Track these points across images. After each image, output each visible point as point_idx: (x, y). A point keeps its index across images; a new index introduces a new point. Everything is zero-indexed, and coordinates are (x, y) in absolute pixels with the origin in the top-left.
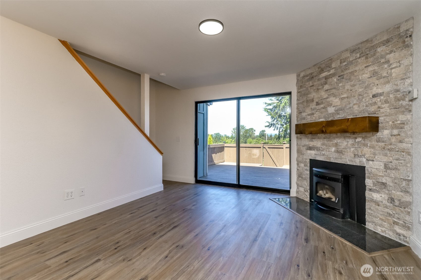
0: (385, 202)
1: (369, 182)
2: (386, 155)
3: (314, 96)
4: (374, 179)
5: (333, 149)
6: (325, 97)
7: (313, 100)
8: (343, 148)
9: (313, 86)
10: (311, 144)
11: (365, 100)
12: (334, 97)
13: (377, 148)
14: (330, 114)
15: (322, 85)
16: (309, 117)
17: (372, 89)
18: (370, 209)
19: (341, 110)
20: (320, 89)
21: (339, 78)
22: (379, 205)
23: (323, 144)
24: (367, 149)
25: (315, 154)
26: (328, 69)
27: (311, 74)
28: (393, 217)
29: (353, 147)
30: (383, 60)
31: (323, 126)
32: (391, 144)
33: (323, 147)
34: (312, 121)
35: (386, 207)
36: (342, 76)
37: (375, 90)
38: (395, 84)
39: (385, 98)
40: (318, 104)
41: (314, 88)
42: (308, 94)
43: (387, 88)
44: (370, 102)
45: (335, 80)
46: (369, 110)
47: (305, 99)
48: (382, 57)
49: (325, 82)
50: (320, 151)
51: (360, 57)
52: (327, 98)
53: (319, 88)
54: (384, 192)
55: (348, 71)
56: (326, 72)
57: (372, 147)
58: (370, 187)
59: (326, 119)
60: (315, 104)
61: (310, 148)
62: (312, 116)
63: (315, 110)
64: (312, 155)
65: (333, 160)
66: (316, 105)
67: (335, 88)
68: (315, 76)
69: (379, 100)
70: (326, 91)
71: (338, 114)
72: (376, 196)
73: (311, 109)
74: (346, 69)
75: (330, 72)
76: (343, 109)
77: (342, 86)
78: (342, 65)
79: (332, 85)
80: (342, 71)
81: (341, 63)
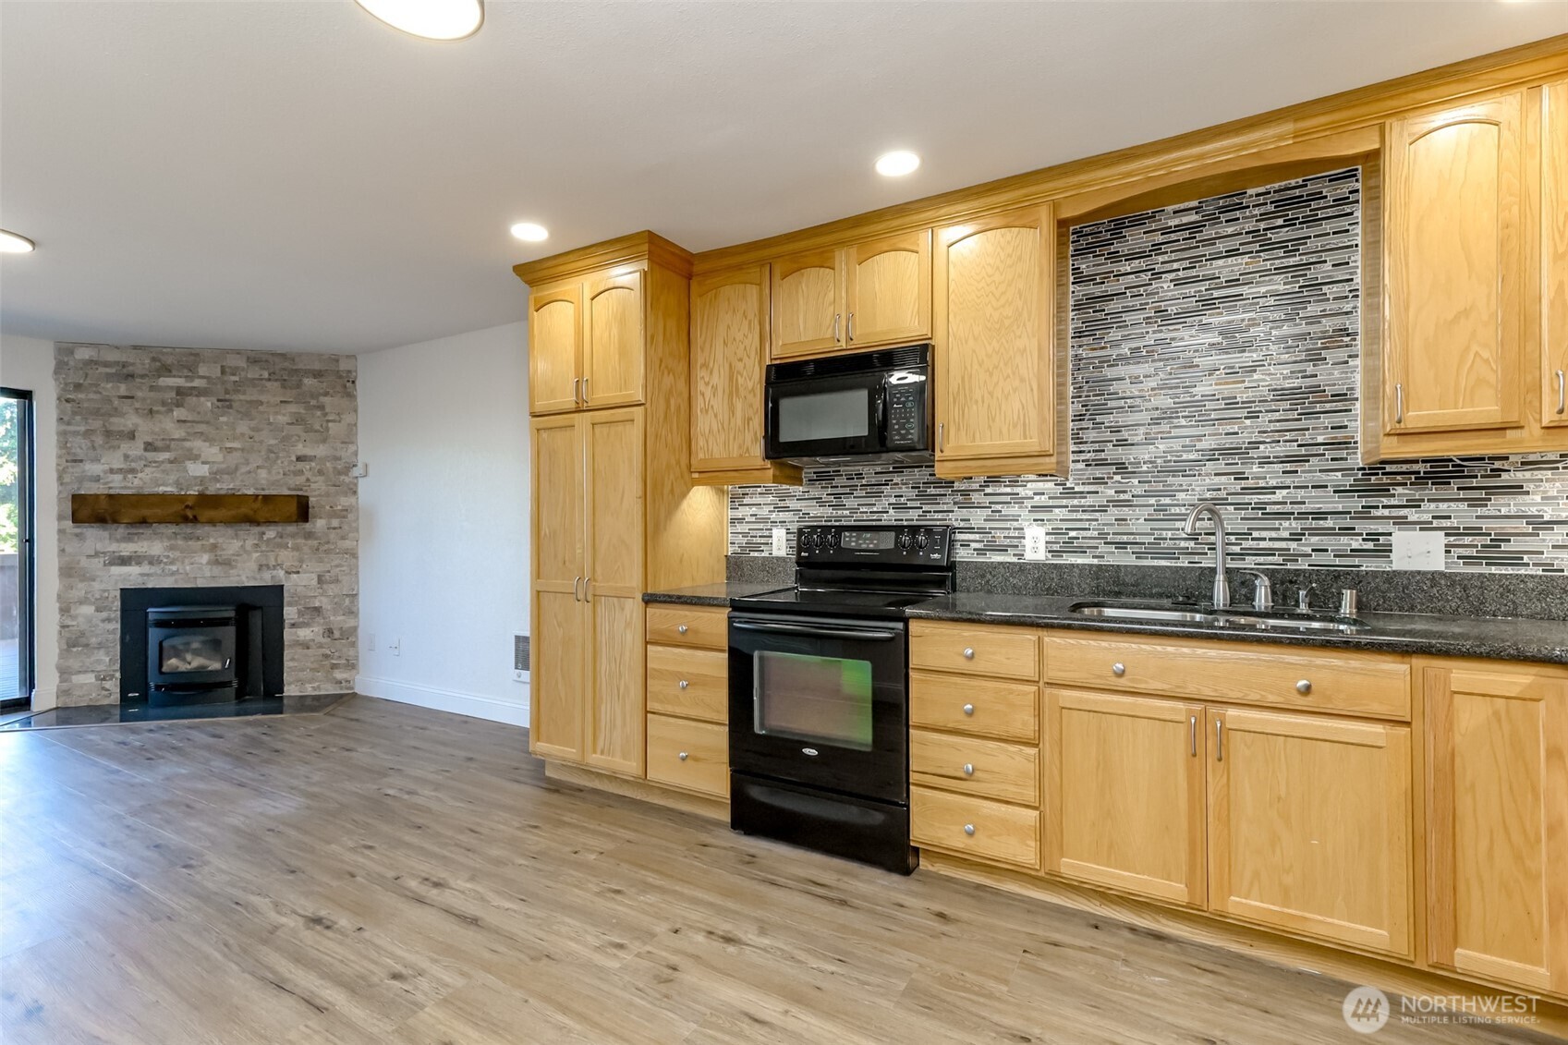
0: (320, 639)
1: (290, 613)
2: (321, 561)
3: (136, 425)
4: (300, 604)
5: (205, 558)
6: (177, 436)
7: (134, 436)
8: (233, 555)
9: (132, 397)
10: (127, 549)
11: (282, 463)
12: (205, 441)
13: (306, 549)
14: (196, 478)
15: (164, 403)
16: (118, 477)
17: (295, 446)
18: (293, 659)
19: (228, 474)
20: (158, 412)
21: (220, 404)
22: (308, 648)
23: (172, 548)
24: (286, 552)
25: (142, 575)
26: (186, 372)
27: (124, 366)
28: (332, 658)
29: (257, 552)
30: (313, 402)
31: (187, 507)
32: (328, 543)
33: (172, 556)
34: (129, 488)
35: (321, 646)
36: (226, 400)
37: (301, 449)
38: (333, 447)
39: (318, 467)
40: (149, 447)
41: (137, 405)
42: (111, 416)
43: (320, 451)
44: (292, 468)
45: (209, 404)
46: (291, 482)
47: (97, 424)
48: (313, 396)
49: (177, 400)
50: (162, 565)
51: (269, 380)
52: (184, 440)
53: (155, 408)
54: (318, 622)
55: (242, 397)
56: (180, 377)
57: (296, 548)
58: (292, 621)
59: (182, 489)
60: (142, 446)
61: (124, 561)
62: (130, 476)
63: (143, 463)
64: (131, 578)
65: (201, 583)
66: (146, 450)
67: (208, 423)
68: (143, 376)
69: (308, 467)
70: (178, 421)
71: (218, 481)
72: (304, 633)
73: (122, 459)
74: (238, 391)
75: (192, 381)
76: (231, 472)
77: (226, 424)
78: (226, 378)
79: (199, 413)
80: (227, 392)
81: (223, 372)
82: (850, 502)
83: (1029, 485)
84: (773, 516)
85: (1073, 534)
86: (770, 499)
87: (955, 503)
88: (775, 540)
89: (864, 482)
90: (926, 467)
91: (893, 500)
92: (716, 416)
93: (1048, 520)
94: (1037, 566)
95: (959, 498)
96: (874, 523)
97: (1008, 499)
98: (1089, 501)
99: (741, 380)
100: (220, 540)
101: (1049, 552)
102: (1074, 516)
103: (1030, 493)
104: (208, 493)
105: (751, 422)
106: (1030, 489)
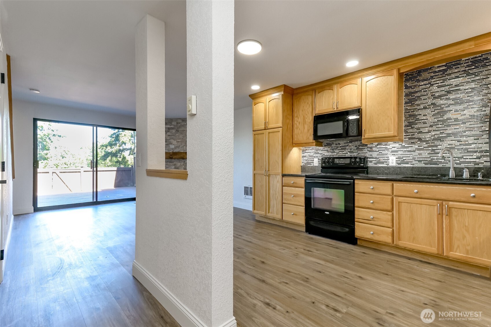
5: (173, 167)
8: (179, 166)
12: (173, 140)
14: (171, 148)
21: (176, 131)
26: (170, 124)
31: (171, 155)
45: (174, 131)
52: (169, 140)
67: (174, 135)
70: (168, 135)
71: (176, 149)
74: (180, 128)
75: (171, 126)
76: (178, 147)
77: (178, 135)
78: (177, 125)
79: (172, 133)
80: (178, 128)
81: (177, 124)
82: (337, 151)
83: (391, 145)
84: (314, 155)
85: (404, 158)
86: (313, 151)
87: (368, 151)
88: (315, 161)
89: (341, 146)
90: (359, 141)
91: (349, 150)
92: (300, 129)
93: (396, 155)
94: (393, 167)
95: (369, 149)
96: (343, 156)
97: (384, 149)
98: (410, 149)
99: (306, 120)
100: (176, 163)
101: (397, 163)
102: (405, 153)
103: (391, 147)
104: (174, 152)
105: (309, 131)
106: (391, 146)
